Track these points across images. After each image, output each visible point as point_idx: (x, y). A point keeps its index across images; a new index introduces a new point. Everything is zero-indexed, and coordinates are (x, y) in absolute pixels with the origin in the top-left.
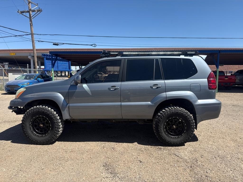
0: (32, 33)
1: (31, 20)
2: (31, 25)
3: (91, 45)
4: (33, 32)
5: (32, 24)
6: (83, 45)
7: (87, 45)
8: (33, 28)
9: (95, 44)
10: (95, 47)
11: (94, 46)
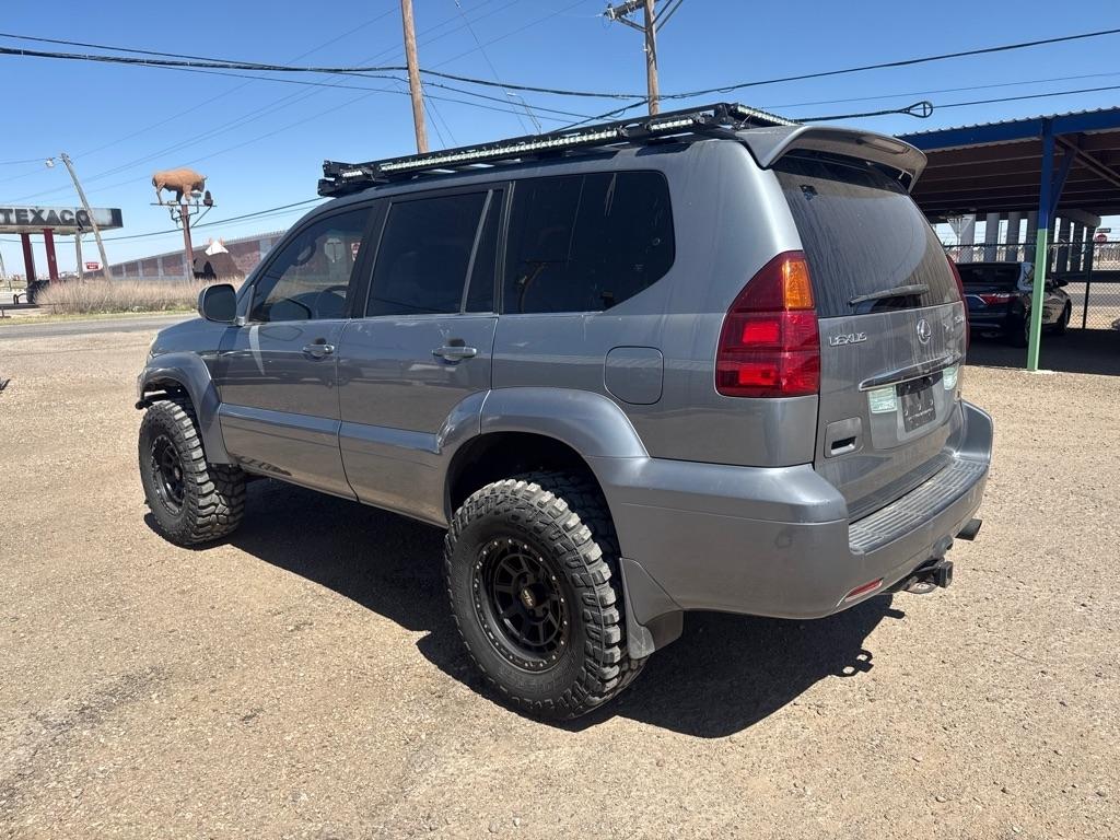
0: (651, 94)
1: (650, 41)
2: (650, 60)
3: (906, 111)
4: (657, 89)
5: (651, 56)
6: (861, 115)
7: (883, 113)
8: (655, 73)
9: (924, 103)
10: (925, 116)
11: (921, 113)
